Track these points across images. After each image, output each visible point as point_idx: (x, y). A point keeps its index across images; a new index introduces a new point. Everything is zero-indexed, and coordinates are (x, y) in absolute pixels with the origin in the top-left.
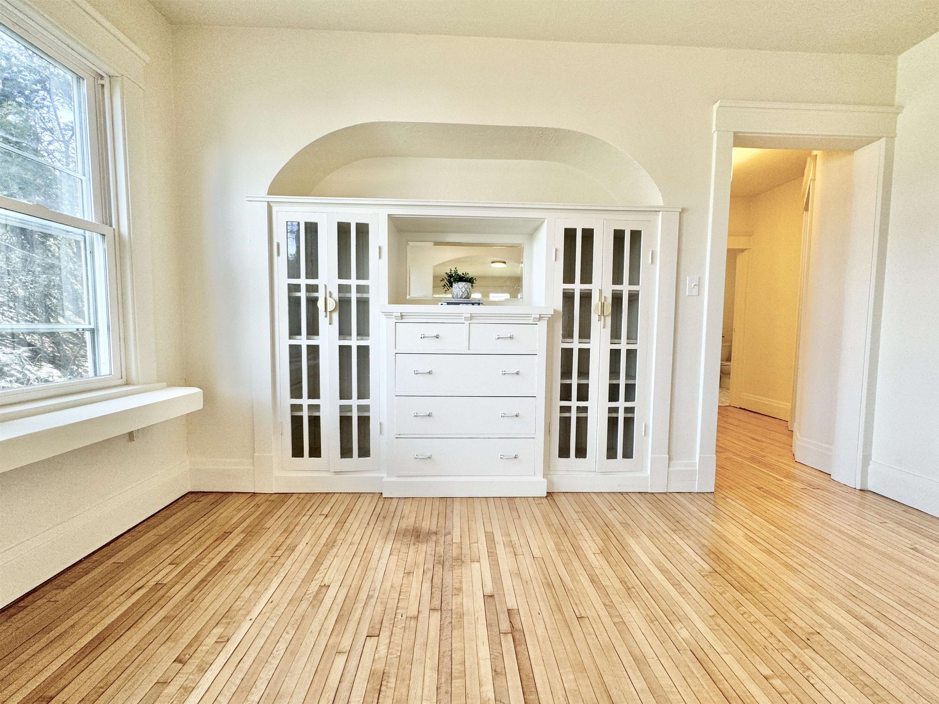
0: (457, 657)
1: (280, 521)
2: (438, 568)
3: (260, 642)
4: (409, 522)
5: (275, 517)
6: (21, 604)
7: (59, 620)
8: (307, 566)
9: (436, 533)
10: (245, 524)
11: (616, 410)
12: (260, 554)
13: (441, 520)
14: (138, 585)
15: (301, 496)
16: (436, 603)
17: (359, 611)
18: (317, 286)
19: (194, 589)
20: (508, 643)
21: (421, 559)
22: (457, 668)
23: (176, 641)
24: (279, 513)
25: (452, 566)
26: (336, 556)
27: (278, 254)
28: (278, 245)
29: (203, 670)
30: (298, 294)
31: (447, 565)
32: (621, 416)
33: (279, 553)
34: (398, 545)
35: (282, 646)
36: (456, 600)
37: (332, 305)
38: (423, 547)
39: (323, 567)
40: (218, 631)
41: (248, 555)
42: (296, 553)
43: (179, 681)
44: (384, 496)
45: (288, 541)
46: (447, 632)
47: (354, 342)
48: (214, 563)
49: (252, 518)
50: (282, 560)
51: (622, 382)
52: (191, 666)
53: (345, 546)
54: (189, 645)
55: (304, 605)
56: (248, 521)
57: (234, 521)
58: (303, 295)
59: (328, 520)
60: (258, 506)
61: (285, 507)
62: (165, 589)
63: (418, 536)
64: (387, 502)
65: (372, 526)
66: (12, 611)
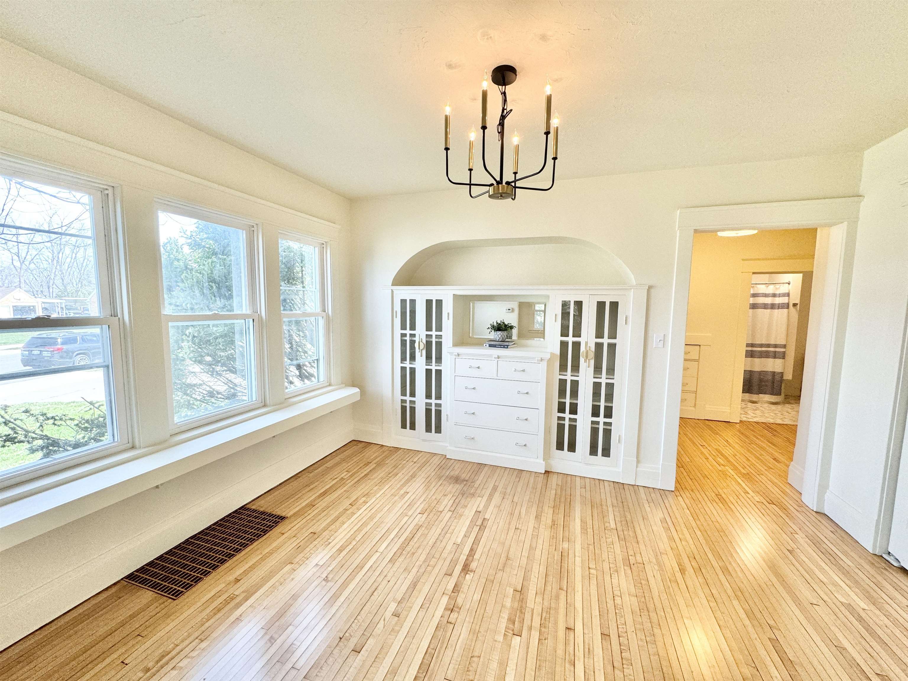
0: (452, 528)
1: (392, 461)
2: (460, 496)
3: (378, 506)
4: (456, 473)
5: (390, 459)
6: (299, 475)
7: (312, 483)
8: (401, 483)
9: (467, 481)
10: (377, 460)
11: (598, 423)
12: (382, 475)
13: (473, 476)
14: (335, 477)
15: (405, 450)
16: (453, 509)
17: (418, 504)
18: (415, 335)
19: (356, 483)
20: (476, 529)
21: (454, 490)
22: (450, 531)
23: (350, 499)
24: (393, 457)
25: (467, 497)
26: (415, 481)
27: (396, 317)
28: (396, 312)
29: (359, 509)
30: (405, 338)
31: (465, 496)
32: (601, 427)
33: (390, 475)
34: (445, 483)
35: (386, 508)
36: (463, 510)
37: (422, 346)
38: (457, 486)
39: (408, 485)
40: (364, 499)
41: (376, 474)
42: (398, 477)
43: (351, 511)
44: (447, 457)
45: (395, 471)
46: (452, 519)
47: (434, 367)
48: (363, 475)
49: (381, 457)
50: (390, 479)
51: (602, 404)
52: (354, 507)
53: (420, 478)
54: (354, 501)
55: (397, 498)
56: (378, 459)
57: (372, 458)
58: (408, 338)
59: (415, 464)
60: (384, 452)
61: (396, 455)
62: (345, 481)
63: (457, 481)
64: (448, 461)
65: (435, 472)
66: (296, 477)
